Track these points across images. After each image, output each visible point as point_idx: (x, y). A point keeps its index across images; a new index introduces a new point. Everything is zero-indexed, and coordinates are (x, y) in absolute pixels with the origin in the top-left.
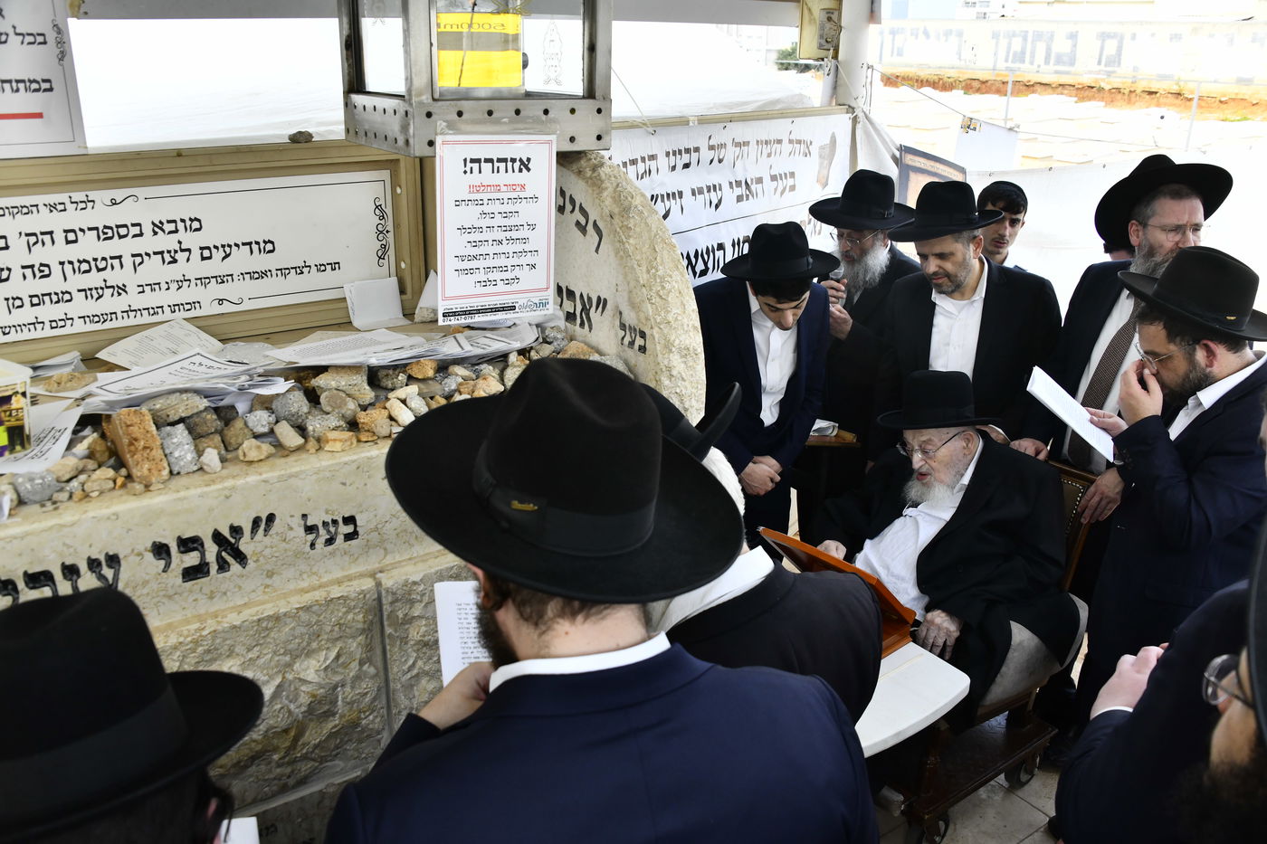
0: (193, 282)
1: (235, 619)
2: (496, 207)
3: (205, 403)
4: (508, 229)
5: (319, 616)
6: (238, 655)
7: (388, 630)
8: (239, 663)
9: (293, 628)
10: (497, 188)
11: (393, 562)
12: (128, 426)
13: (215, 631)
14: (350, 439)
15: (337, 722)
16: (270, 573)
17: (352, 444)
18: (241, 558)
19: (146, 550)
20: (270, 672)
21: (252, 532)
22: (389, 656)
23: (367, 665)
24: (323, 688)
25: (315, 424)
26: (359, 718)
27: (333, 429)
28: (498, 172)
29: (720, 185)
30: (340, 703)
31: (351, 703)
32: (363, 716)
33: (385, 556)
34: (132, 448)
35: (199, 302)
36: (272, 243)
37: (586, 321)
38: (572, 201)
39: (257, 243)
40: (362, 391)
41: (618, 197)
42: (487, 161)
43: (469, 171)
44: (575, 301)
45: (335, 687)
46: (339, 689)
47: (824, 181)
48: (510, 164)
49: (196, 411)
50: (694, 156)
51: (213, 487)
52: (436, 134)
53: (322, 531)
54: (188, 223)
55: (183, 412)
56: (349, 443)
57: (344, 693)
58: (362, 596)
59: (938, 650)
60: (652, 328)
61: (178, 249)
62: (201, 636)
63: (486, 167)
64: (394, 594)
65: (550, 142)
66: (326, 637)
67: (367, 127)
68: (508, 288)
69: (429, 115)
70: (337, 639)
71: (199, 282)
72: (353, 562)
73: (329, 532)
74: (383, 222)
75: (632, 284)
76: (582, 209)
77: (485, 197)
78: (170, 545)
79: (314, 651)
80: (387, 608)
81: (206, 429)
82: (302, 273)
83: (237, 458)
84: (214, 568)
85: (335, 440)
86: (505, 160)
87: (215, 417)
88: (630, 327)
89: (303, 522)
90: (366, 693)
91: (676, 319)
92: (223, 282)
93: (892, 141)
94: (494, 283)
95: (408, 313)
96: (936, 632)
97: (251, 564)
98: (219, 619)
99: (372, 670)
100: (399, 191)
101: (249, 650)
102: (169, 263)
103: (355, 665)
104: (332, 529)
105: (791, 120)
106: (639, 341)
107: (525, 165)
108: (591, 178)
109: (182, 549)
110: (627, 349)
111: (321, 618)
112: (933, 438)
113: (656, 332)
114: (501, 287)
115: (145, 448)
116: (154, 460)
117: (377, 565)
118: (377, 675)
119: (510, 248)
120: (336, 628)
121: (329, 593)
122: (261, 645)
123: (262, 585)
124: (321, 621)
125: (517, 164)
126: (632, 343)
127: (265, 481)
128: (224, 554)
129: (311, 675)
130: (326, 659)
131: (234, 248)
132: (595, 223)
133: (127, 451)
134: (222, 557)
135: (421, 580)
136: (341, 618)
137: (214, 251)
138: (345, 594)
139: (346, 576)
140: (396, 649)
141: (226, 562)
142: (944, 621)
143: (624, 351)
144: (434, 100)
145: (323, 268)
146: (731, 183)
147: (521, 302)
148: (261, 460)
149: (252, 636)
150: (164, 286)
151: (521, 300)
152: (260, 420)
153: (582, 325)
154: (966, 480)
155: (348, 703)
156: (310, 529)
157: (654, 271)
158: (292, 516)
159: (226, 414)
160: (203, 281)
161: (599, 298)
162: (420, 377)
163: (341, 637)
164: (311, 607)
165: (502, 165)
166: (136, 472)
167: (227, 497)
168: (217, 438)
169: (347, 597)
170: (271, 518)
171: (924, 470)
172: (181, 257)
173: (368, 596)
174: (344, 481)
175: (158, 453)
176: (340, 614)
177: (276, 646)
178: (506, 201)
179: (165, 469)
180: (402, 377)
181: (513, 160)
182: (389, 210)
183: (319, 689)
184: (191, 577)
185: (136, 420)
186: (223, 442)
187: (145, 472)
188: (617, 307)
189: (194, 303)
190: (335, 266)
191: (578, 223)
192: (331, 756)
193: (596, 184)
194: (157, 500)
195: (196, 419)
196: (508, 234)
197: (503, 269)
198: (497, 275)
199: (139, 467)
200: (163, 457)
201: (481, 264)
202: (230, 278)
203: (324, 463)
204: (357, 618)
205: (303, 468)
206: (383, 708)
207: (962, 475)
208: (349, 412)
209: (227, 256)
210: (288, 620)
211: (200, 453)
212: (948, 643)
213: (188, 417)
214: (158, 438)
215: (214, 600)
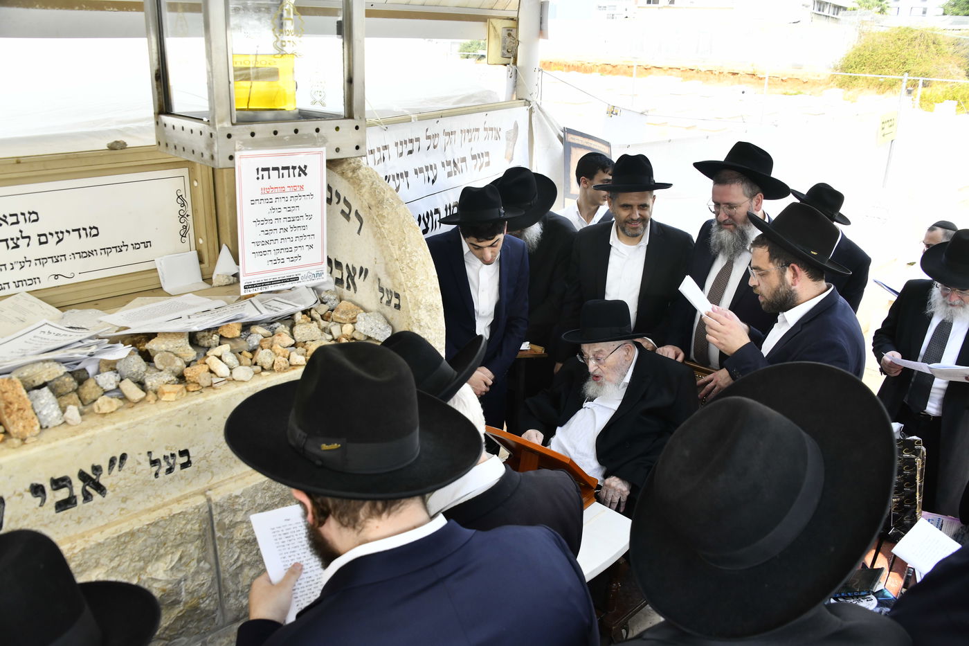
0: (33, 262)
1: (99, 537)
2: (282, 204)
3: (63, 369)
4: (292, 219)
5: (165, 528)
6: (103, 565)
7: (218, 534)
8: (104, 571)
9: (145, 540)
10: (282, 189)
11: (218, 481)
12: (4, 393)
13: (84, 549)
14: (182, 390)
15: (182, 608)
16: (124, 499)
17: (183, 394)
18: (100, 489)
19: (25, 491)
20: (129, 576)
21: (109, 469)
22: (219, 553)
23: (203, 563)
24: (170, 583)
25: (152, 381)
26: (199, 603)
27: (167, 383)
28: (283, 177)
29: (435, 165)
30: (183, 593)
31: (192, 593)
32: (201, 601)
33: (212, 478)
34: (8, 410)
35: (38, 278)
36: (96, 228)
37: (351, 284)
38: (338, 195)
39: (84, 229)
40: (187, 351)
41: (374, 192)
42: (274, 169)
43: (260, 177)
44: (342, 270)
45: (180, 582)
46: (182, 583)
47: (510, 157)
48: (291, 171)
49: (57, 376)
50: (416, 144)
51: (78, 437)
52: (235, 150)
53: (163, 463)
54: (27, 216)
55: (46, 377)
56: (180, 394)
57: (186, 586)
58: (197, 510)
59: (615, 506)
60: (404, 291)
61: (19, 236)
62: (73, 554)
63: (274, 174)
64: (221, 506)
65: (320, 153)
66: (170, 544)
67: (176, 142)
68: (293, 264)
69: (229, 136)
70: (179, 545)
71: (38, 262)
72: (188, 484)
73: (168, 463)
74: (184, 208)
75: (388, 258)
76: (345, 201)
77: (274, 196)
78: (45, 485)
79: (162, 556)
80: (216, 518)
81: (65, 389)
82: (121, 251)
83: (92, 411)
84: (80, 499)
85: (170, 392)
86: (287, 168)
87: (72, 379)
88: (387, 290)
89: (148, 458)
90: (204, 584)
91: (422, 285)
92: (58, 261)
93: (558, 124)
94: (282, 261)
95: (207, 279)
96: (613, 492)
97: (109, 494)
98: (86, 538)
99: (207, 566)
100: (196, 184)
101: (111, 560)
102: (13, 248)
103: (194, 564)
104: (171, 461)
105: (485, 113)
106: (394, 301)
107: (303, 171)
108: (351, 178)
109: (54, 487)
110: (385, 306)
111: (167, 530)
112: (603, 349)
113: (407, 294)
114: (288, 263)
115: (19, 409)
116: (27, 418)
117: (206, 485)
118: (210, 569)
119: (293, 234)
120: (179, 537)
121: (171, 510)
122: (120, 555)
123: (118, 509)
124: (166, 532)
125: (297, 171)
126: (389, 302)
127: (119, 429)
128: (88, 488)
129: (161, 575)
130: (171, 561)
131: (66, 234)
132: (356, 212)
133: (4, 412)
134: (87, 491)
135: (241, 494)
136: (182, 529)
137: (49, 237)
138: (184, 510)
139: (182, 496)
140: (225, 548)
141: (89, 494)
142: (618, 484)
143: (384, 308)
144: (233, 124)
145: (138, 246)
146: (443, 163)
147: (303, 274)
148: (112, 412)
149: (114, 549)
150: (9, 267)
151: (302, 273)
152: (108, 380)
153: (348, 287)
154: (627, 379)
155: (190, 593)
156: (154, 463)
157: (404, 248)
158: (140, 454)
159: (80, 377)
160: (41, 261)
161: (362, 268)
162: (229, 337)
163: (182, 543)
164: (158, 522)
165: (286, 172)
166: (13, 430)
167: (89, 444)
168: (75, 396)
169: (186, 512)
170: (123, 457)
171: (597, 373)
172: (22, 242)
173: (201, 510)
174: (179, 424)
175: (29, 413)
176: (181, 526)
177: (133, 555)
178: (289, 198)
179: (36, 425)
180: (216, 338)
181: (294, 168)
182: (188, 199)
183: (167, 585)
184: (63, 508)
185: (8, 387)
186: (80, 398)
187: (21, 428)
188: (376, 275)
189: (35, 279)
190: (147, 244)
191: (343, 212)
192: (177, 634)
193: (356, 183)
194: (33, 451)
195: (57, 382)
196: (292, 224)
197: (289, 250)
198: (284, 255)
199: (15, 425)
200: (34, 415)
201: (272, 247)
202: (63, 258)
203: (163, 411)
204: (194, 527)
205: (147, 416)
206: (216, 593)
207: (625, 376)
208: (177, 368)
209: (60, 240)
210: (141, 534)
211: (64, 410)
212: (622, 500)
213: (50, 381)
214: (29, 401)
215: (82, 524)
